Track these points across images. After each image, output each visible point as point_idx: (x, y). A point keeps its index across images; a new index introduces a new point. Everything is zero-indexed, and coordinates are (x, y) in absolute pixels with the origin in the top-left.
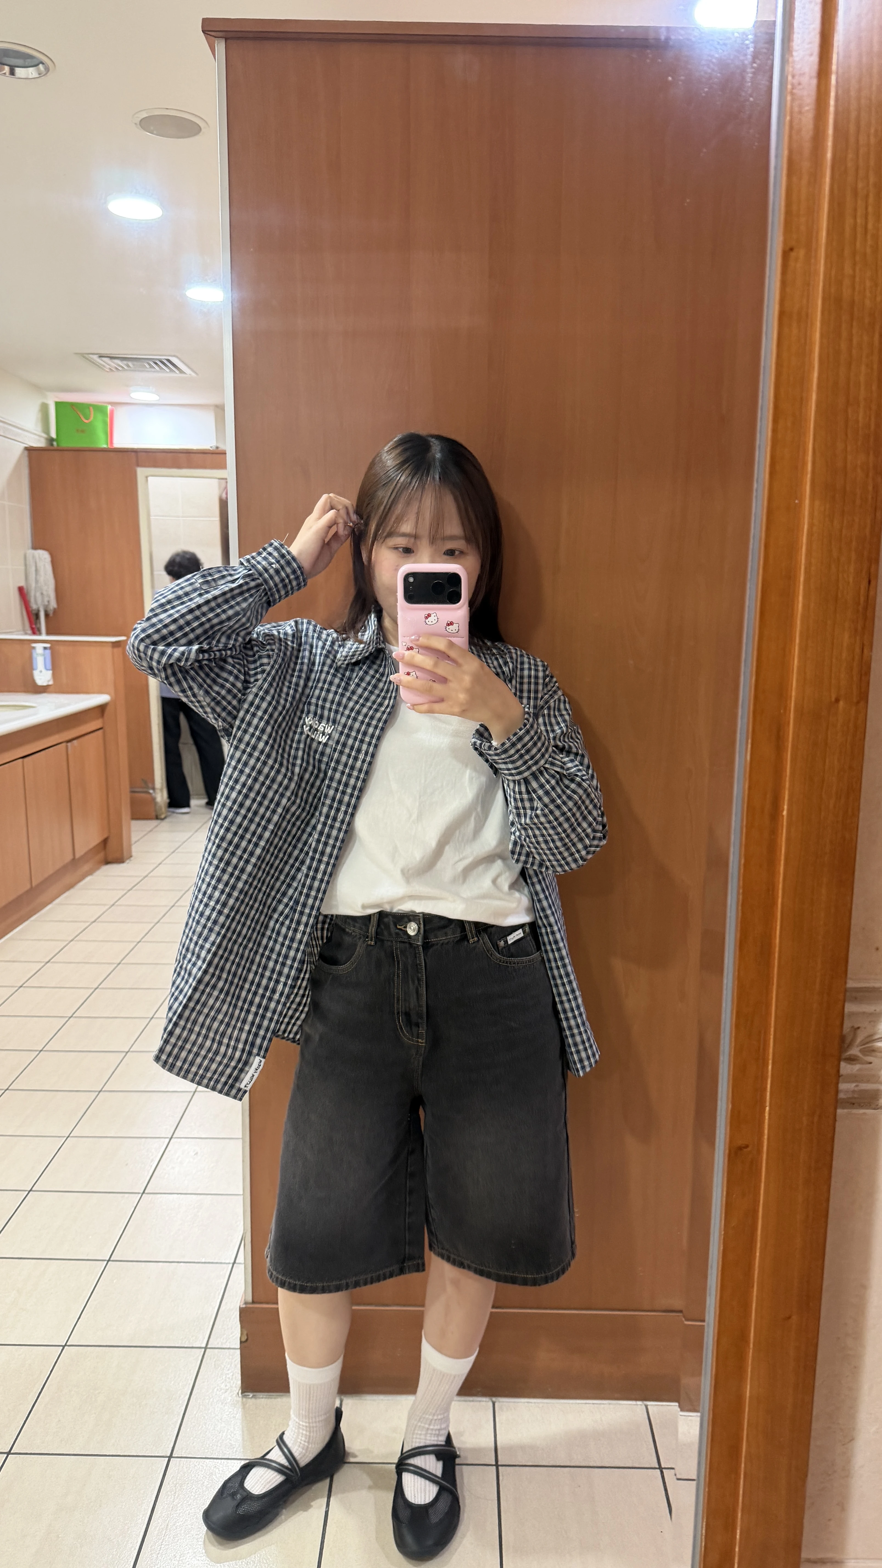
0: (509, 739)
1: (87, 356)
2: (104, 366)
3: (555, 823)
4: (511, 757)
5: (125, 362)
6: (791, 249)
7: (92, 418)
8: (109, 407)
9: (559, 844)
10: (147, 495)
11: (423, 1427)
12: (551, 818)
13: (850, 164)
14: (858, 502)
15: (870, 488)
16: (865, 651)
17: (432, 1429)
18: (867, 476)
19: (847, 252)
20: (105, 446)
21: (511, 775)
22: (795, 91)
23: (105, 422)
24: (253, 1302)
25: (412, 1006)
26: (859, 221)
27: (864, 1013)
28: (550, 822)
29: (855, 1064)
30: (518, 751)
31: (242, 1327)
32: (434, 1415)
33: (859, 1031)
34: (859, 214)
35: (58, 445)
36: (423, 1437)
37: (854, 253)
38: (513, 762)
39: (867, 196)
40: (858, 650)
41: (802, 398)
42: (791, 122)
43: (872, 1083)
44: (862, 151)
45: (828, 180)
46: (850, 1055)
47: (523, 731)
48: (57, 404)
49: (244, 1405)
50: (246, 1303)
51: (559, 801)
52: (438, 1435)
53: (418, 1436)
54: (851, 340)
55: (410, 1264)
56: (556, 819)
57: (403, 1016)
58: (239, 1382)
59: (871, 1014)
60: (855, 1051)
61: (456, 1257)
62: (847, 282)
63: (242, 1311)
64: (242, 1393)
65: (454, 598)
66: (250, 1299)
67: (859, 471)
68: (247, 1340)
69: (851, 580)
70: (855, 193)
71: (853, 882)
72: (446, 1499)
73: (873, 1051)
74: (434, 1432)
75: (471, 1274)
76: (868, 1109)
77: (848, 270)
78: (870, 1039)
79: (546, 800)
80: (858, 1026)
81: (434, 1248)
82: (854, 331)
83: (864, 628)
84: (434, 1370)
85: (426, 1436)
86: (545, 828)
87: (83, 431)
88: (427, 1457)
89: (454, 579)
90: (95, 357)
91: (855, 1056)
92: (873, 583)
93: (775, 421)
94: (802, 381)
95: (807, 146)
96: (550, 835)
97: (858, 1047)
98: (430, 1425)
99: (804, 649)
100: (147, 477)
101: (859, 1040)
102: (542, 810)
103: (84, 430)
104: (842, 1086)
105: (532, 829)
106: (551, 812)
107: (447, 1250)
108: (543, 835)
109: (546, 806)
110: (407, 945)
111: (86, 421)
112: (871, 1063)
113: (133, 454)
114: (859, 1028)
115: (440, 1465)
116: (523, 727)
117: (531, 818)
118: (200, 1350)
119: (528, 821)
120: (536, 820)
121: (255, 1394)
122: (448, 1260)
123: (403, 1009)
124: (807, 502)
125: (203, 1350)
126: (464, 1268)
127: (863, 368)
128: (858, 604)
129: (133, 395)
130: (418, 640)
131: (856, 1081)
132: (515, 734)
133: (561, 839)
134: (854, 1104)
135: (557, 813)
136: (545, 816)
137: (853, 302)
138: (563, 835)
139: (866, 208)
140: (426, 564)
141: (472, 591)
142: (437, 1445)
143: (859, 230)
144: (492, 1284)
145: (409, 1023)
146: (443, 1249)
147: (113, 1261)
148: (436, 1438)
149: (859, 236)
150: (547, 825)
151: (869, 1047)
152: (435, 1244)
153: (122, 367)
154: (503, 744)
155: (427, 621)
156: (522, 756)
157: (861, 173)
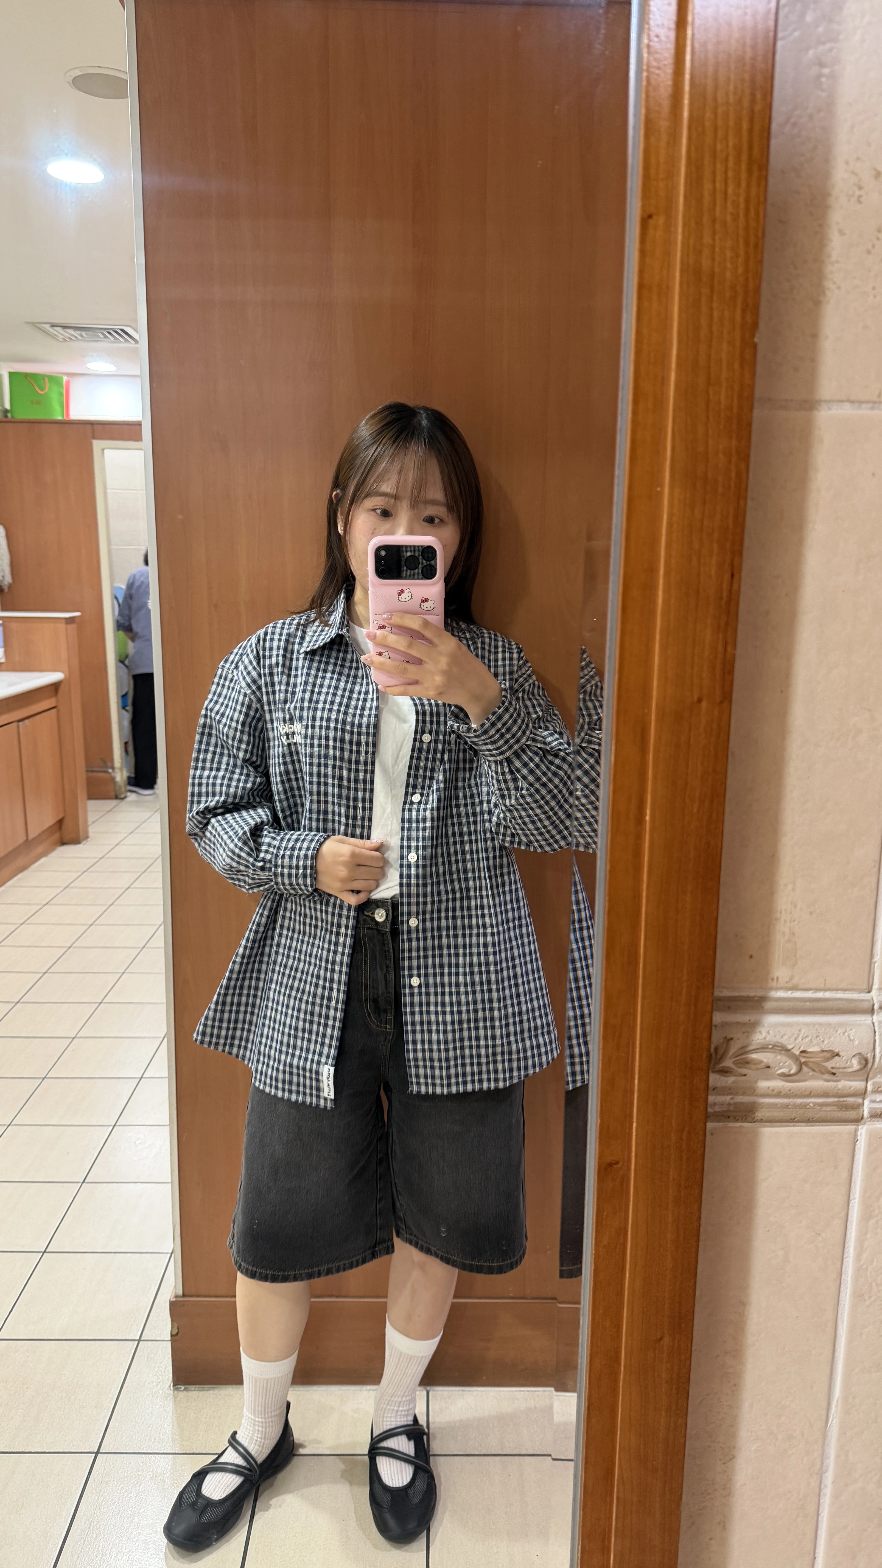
0: (488, 719)
1: (38, 325)
2: (56, 335)
3: (542, 802)
4: (491, 737)
5: (78, 332)
6: (650, 216)
7: (47, 390)
8: (65, 378)
9: (546, 823)
10: (103, 469)
11: (393, 1410)
12: (538, 797)
13: (708, 124)
14: (720, 490)
15: (733, 474)
16: (729, 649)
17: (402, 1411)
18: (730, 462)
19: (706, 219)
20: (60, 418)
21: (493, 755)
22: (651, 44)
23: (61, 394)
24: (184, 1295)
25: (380, 992)
26: (718, 185)
27: (738, 1023)
28: (536, 801)
29: (730, 1076)
30: (498, 730)
31: (172, 1321)
32: (402, 1397)
33: (732, 1042)
34: (718, 178)
35: (12, 417)
36: (393, 1419)
37: (714, 221)
38: (494, 743)
39: (727, 159)
40: (720, 648)
41: (663, 378)
42: (648, 78)
43: (749, 1095)
44: (720, 110)
45: (684, 141)
46: (724, 1067)
47: (502, 709)
48: (11, 374)
49: (175, 1397)
50: (176, 1296)
51: (544, 779)
52: (407, 1416)
53: (389, 1419)
54: (711, 316)
55: (381, 1247)
56: (543, 798)
57: (371, 1003)
58: (171, 1375)
59: (745, 1024)
60: (728, 1063)
61: (423, 1243)
62: (706, 252)
63: (172, 1304)
64: (173, 1386)
65: (429, 573)
66: (180, 1292)
67: (721, 455)
68: (178, 1333)
69: (713, 572)
70: (714, 155)
71: (718, 889)
72: (422, 1476)
73: (747, 1062)
74: (403, 1413)
75: (438, 1261)
76: (744, 1122)
77: (707, 240)
78: (744, 1050)
79: (531, 778)
80: (732, 1036)
81: (402, 1234)
82: (715, 305)
83: (727, 624)
84: (401, 1354)
85: (396, 1418)
86: (532, 809)
87: (38, 403)
88: (399, 1437)
89: (428, 552)
90: (47, 327)
91: (728, 1067)
92: (736, 577)
93: (636, 402)
94: (662, 359)
95: (666, 104)
96: (536, 815)
97: (731, 1058)
98: (399, 1407)
99: (664, 648)
100: (103, 450)
101: (732, 1051)
102: (528, 790)
103: (39, 401)
104: (711, 1099)
105: (517, 810)
106: (537, 791)
107: (415, 1236)
108: (529, 816)
109: (531, 785)
110: (375, 931)
111: (41, 392)
112: (745, 1075)
113: (89, 426)
114: (732, 1039)
115: (412, 1443)
116: (501, 705)
117: (516, 799)
118: (132, 1342)
119: (513, 802)
120: (522, 801)
121: (187, 1386)
122: (416, 1245)
123: (371, 994)
124: (666, 490)
125: (137, 1342)
126: (431, 1254)
127: (725, 346)
128: (721, 598)
129: (89, 365)
130: (391, 619)
131: (731, 1094)
132: (494, 713)
133: (549, 818)
134: (729, 1117)
135: (544, 792)
136: (531, 795)
137: (712, 276)
138: (551, 813)
139: (726, 172)
140: (400, 537)
141: (449, 566)
142: (407, 1426)
143: (719, 196)
144: (456, 1271)
145: (377, 1009)
146: (411, 1234)
147: (49, 1252)
148: (405, 1419)
149: (718, 202)
150: (534, 805)
151: (743, 1059)
152: (403, 1229)
153: (76, 337)
154: (483, 725)
155: (400, 597)
156: (502, 736)
157: (720, 133)
